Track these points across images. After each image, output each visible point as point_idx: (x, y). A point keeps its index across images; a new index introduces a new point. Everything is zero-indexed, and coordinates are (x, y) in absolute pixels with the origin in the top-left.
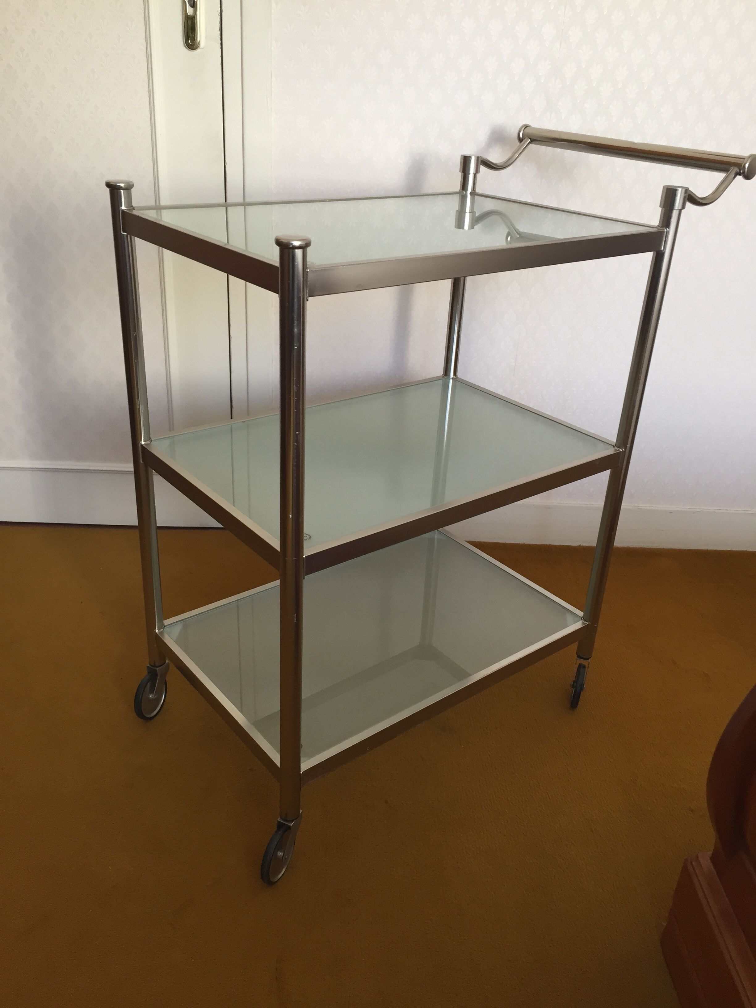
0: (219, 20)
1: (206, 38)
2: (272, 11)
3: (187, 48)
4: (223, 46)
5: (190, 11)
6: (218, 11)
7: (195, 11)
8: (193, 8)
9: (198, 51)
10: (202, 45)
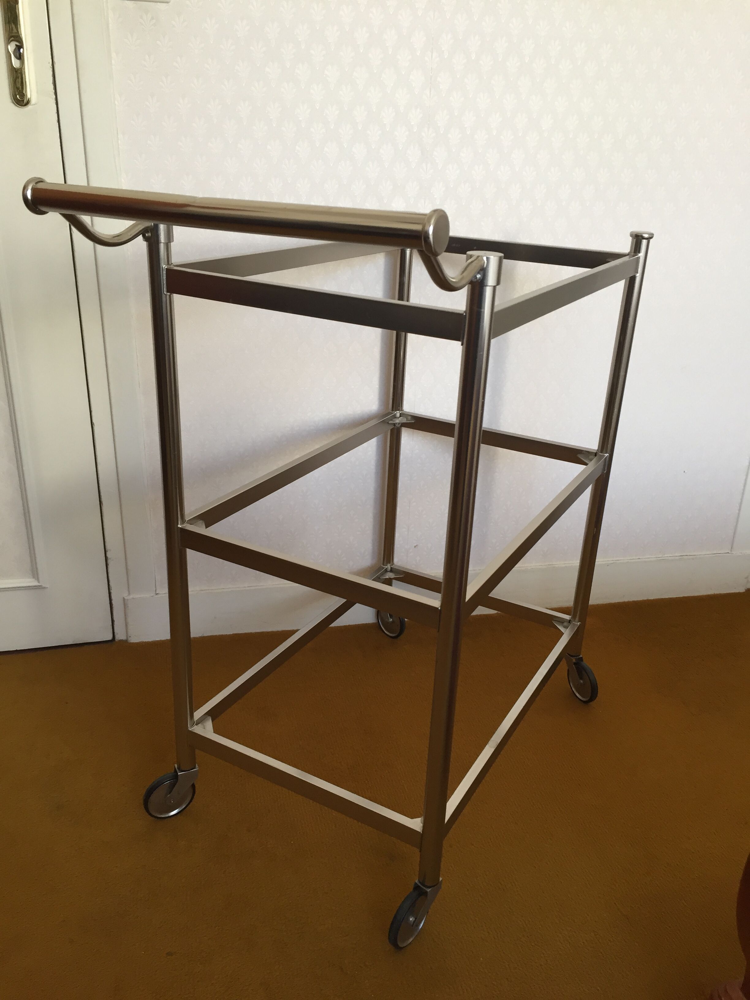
0: (51, 73)
1: (37, 92)
2: (113, 62)
3: (15, 104)
4: (59, 101)
5: (16, 63)
6: (49, 63)
7: (23, 63)
8: (19, 60)
9: (29, 107)
10: (33, 101)
